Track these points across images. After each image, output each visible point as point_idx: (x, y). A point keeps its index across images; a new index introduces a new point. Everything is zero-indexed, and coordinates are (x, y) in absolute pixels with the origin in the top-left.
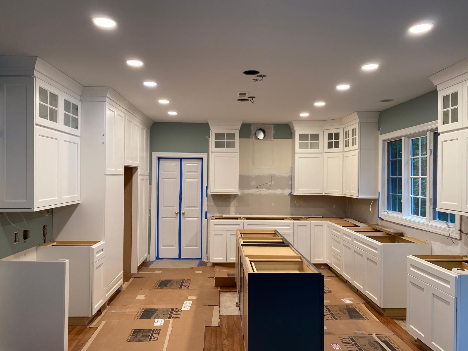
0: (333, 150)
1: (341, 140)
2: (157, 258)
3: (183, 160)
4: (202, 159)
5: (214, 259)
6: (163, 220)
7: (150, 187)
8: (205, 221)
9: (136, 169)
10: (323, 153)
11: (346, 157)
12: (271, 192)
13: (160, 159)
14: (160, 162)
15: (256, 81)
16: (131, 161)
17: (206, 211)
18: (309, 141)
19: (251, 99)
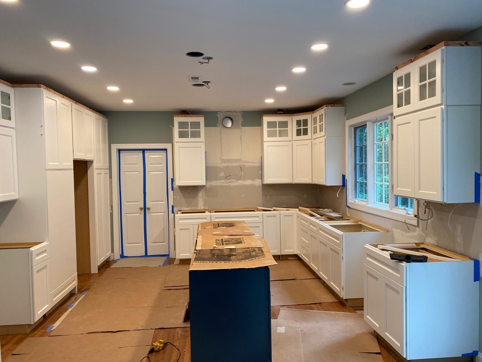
0: (302, 137)
1: (309, 127)
2: (122, 256)
3: (145, 151)
4: (166, 150)
5: (181, 255)
6: (127, 216)
7: (111, 182)
8: (171, 215)
9: (92, 162)
10: (292, 141)
11: (314, 144)
12: (241, 182)
13: (121, 151)
14: (121, 154)
15: (202, 64)
16: (83, 154)
17: (172, 205)
18: (278, 129)
19: (206, 83)
